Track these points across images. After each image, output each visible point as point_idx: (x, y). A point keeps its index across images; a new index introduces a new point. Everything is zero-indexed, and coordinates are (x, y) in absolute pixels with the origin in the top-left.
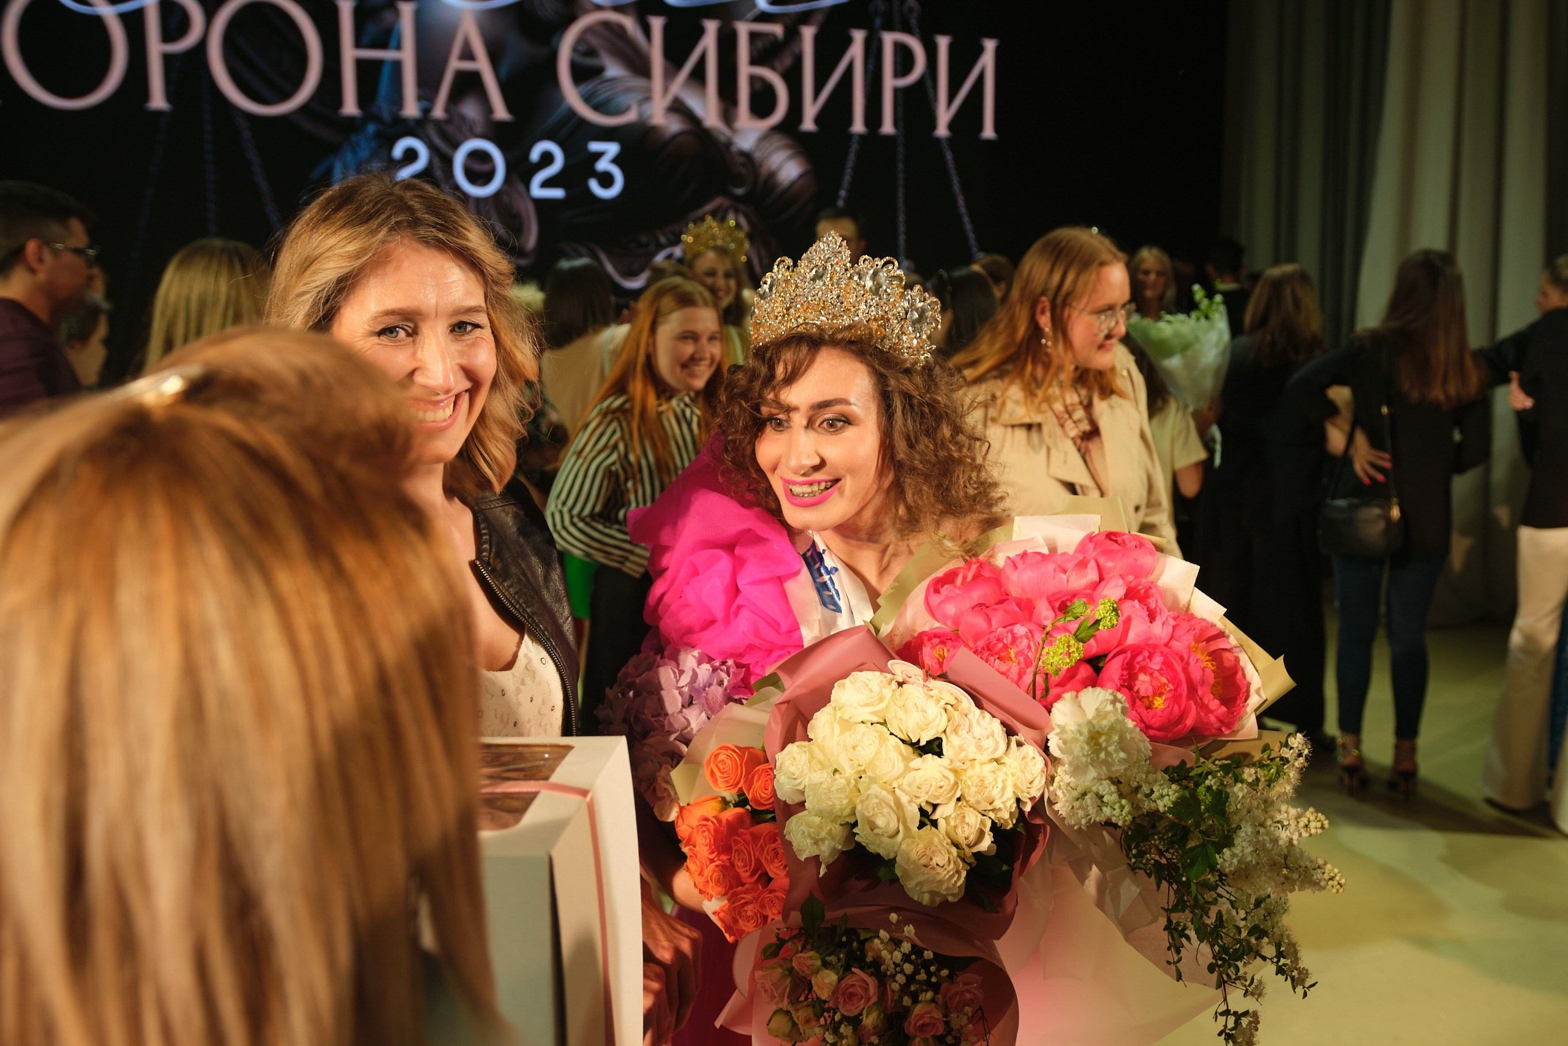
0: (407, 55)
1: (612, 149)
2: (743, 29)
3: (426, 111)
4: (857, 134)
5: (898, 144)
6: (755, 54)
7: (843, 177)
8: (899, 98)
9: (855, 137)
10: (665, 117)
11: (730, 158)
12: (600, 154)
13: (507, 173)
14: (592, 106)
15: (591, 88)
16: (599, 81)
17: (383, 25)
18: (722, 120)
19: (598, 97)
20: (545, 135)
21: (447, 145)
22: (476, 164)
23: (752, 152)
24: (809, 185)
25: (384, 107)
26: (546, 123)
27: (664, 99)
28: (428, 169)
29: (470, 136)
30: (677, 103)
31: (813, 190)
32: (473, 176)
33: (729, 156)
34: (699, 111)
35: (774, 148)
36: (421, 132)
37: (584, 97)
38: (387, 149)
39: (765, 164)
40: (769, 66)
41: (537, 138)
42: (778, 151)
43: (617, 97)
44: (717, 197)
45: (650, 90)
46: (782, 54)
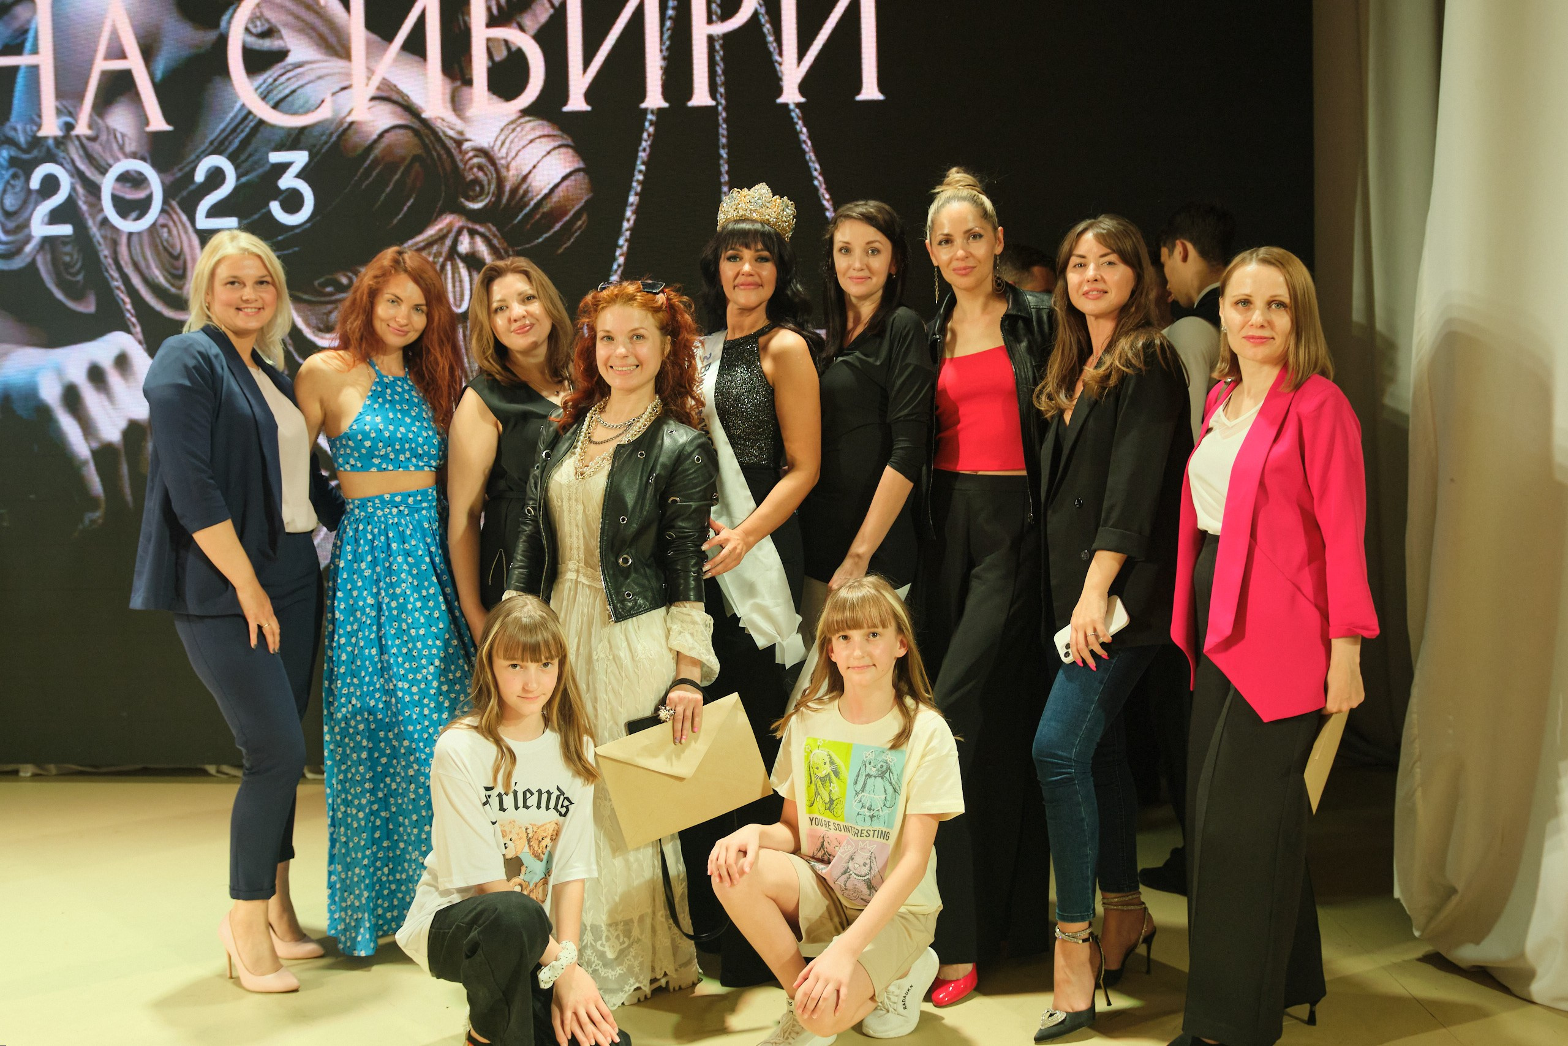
0: (44, 59)
1: (300, 158)
3: (69, 127)
4: (652, 112)
5: (718, 121)
6: (495, 10)
7: (633, 176)
8: (718, 52)
9: (650, 116)
10: (369, 109)
11: (462, 160)
12: (283, 167)
13: (165, 201)
14: (272, 103)
15: (270, 80)
16: (280, 68)
17: (16, 25)
18: (449, 106)
19: (280, 92)
20: (212, 148)
21: (93, 169)
22: (128, 190)
23: (492, 148)
24: (578, 192)
25: (19, 127)
26: (212, 133)
27: (367, 84)
28: (71, 201)
29: (120, 155)
30: (386, 87)
31: (586, 198)
32: (124, 207)
33: (460, 157)
34: (417, 98)
35: (526, 141)
36: (62, 154)
37: (262, 93)
38: (22, 179)
39: (514, 165)
40: (515, 24)
41: (203, 152)
42: (532, 144)
43: (307, 88)
44: (444, 216)
45: (348, 75)
46: (534, 6)
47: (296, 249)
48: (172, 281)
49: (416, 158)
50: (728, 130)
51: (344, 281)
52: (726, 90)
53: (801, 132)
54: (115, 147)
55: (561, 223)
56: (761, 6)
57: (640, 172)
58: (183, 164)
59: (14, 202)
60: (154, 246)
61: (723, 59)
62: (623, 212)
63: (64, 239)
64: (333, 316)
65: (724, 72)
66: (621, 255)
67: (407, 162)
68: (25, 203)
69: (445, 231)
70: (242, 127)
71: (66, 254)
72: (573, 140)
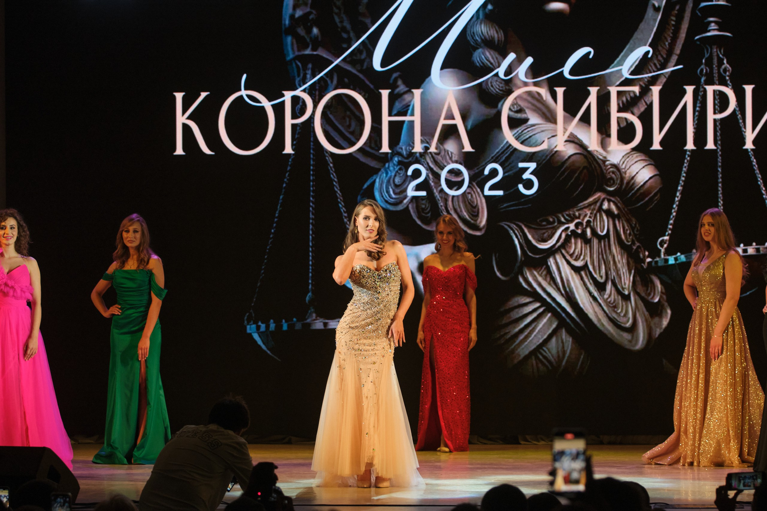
0: (417, 119)
1: (533, 166)
2: (613, 90)
3: (427, 148)
4: (689, 151)
5: (717, 156)
6: (621, 105)
7: (680, 178)
8: (718, 126)
9: (688, 153)
10: (564, 145)
11: (605, 169)
12: (525, 169)
13: (470, 182)
14: (520, 141)
15: (520, 131)
16: (525, 126)
17: (404, 103)
18: (600, 145)
19: (524, 137)
20: (493, 160)
21: (437, 167)
22: (453, 177)
23: (619, 164)
24: (657, 184)
25: (404, 148)
26: (493, 153)
27: (564, 135)
28: (426, 181)
29: (450, 162)
30: (572, 136)
31: (659, 187)
32: (451, 185)
33: (605, 168)
34: (586, 141)
35: (634, 162)
36: (423, 160)
37: (516, 137)
38: (404, 170)
39: (628, 171)
40: (630, 112)
41: (488, 161)
42: (636, 164)
43: (536, 135)
44: (597, 193)
45: (555, 130)
46: (638, 104)
47: (530, 205)
48: (472, 218)
49: (585, 167)
50: (722, 159)
51: (551, 220)
52: (721, 142)
53: (753, 161)
54: (448, 157)
55: (649, 197)
56: (737, 107)
57: (683, 176)
58: (480, 166)
59: (399, 181)
60: (464, 202)
61: (720, 129)
62: (676, 194)
63: (422, 197)
64: (546, 235)
65: (720, 135)
66: (674, 212)
67: (581, 169)
68: (404, 181)
69: (597, 200)
70: (506, 151)
71: (423, 204)
72: (655, 162)
